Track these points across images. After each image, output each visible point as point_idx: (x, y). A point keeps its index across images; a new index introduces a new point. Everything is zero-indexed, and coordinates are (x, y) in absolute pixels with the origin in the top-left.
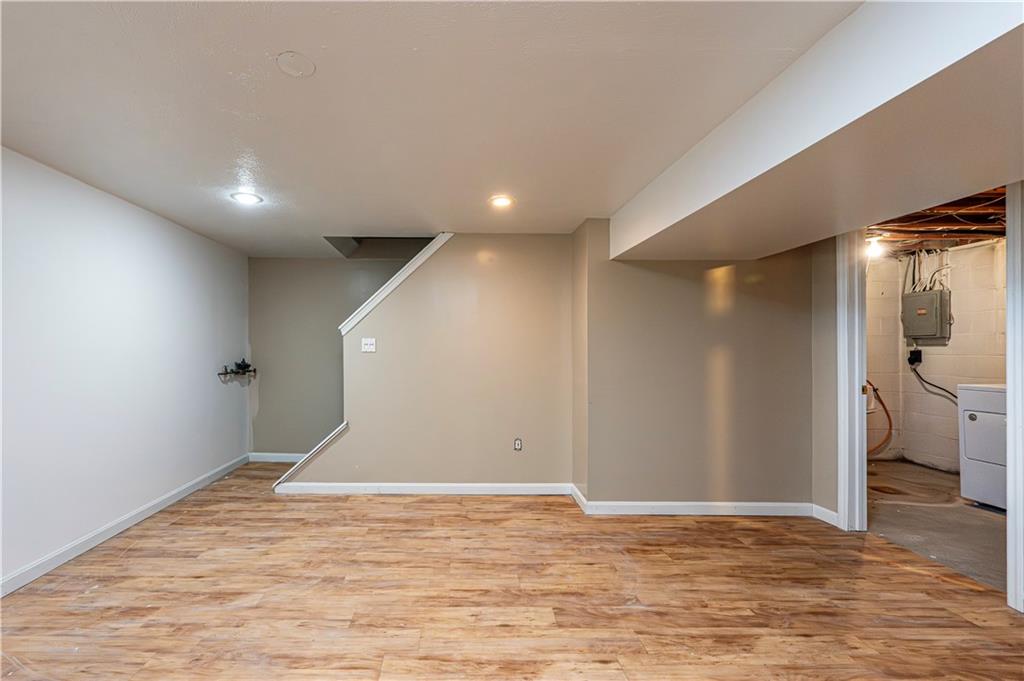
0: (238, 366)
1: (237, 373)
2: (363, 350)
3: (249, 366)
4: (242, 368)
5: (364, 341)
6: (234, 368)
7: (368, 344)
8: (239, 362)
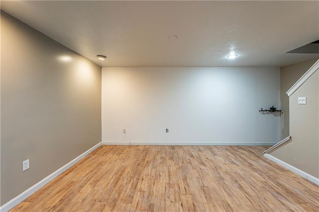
0: (271, 108)
1: (270, 111)
2: (299, 103)
3: (276, 109)
4: (273, 110)
5: (299, 98)
6: (270, 110)
7: (302, 100)
8: (271, 107)
